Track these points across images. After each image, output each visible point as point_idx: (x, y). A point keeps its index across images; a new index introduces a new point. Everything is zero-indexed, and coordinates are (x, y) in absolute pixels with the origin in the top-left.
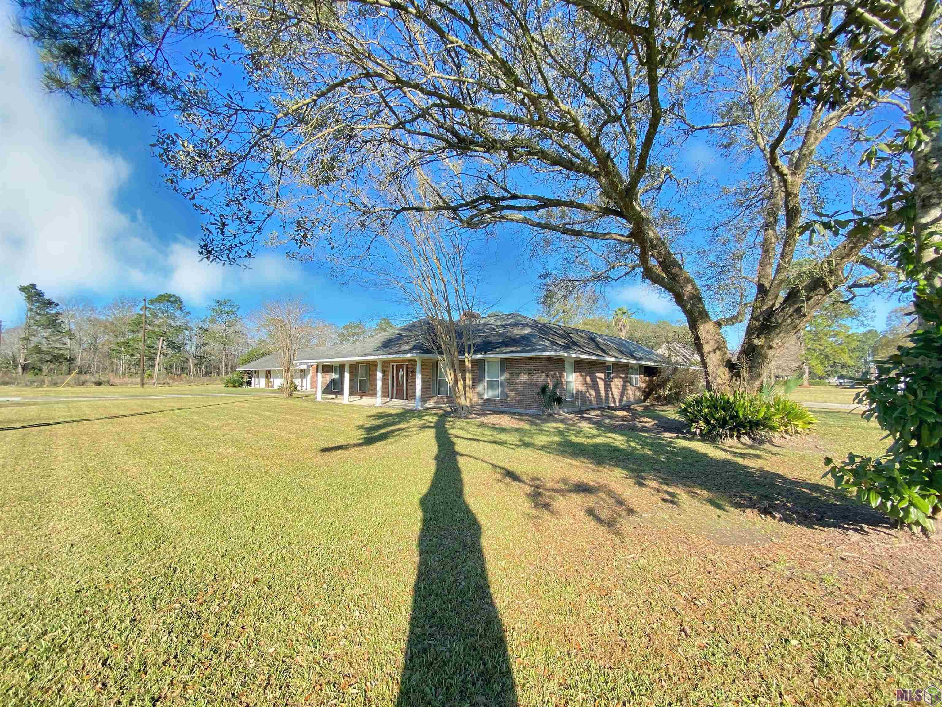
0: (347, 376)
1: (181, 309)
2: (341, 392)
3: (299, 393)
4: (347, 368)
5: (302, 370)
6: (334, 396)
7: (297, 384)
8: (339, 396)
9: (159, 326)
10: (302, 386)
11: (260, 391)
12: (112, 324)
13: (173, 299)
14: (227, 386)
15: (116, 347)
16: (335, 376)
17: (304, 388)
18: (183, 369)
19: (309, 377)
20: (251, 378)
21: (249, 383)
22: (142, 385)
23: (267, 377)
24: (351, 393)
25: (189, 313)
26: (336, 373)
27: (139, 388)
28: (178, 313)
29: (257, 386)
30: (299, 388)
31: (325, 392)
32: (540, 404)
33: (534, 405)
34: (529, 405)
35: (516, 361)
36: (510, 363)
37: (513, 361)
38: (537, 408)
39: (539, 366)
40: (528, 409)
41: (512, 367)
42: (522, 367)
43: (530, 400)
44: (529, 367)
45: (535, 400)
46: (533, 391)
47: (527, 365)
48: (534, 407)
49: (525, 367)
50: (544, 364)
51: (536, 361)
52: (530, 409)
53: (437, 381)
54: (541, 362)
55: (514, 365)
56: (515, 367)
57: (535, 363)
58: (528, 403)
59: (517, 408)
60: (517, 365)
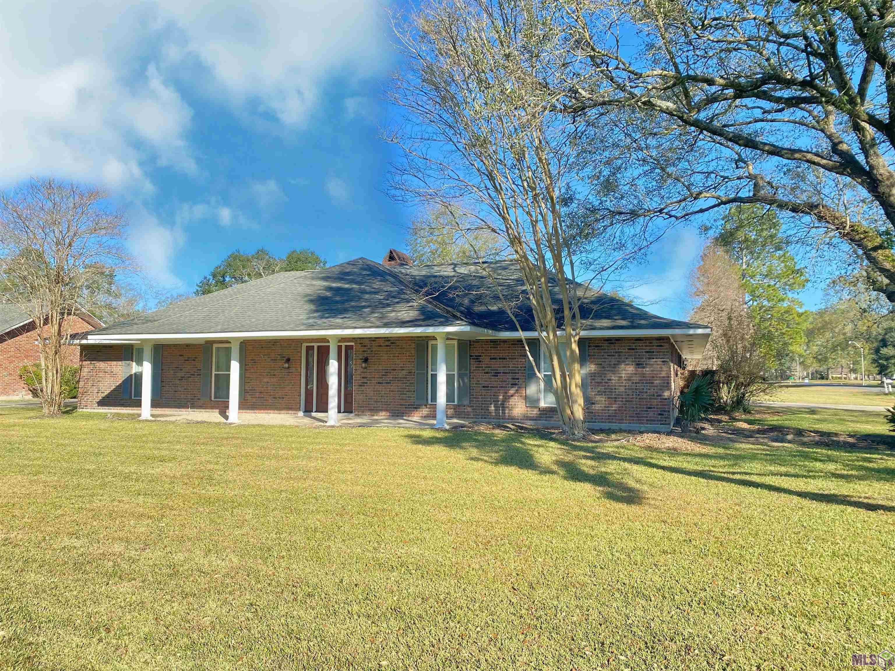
16: (138, 368)
26: (139, 362)
32: (660, 414)
33: (647, 417)
34: (638, 417)
35: (609, 343)
36: (596, 346)
37: (603, 343)
38: (654, 421)
39: (658, 352)
40: (636, 423)
41: (600, 353)
42: (622, 352)
43: (640, 408)
44: (637, 352)
45: (650, 408)
46: (646, 392)
47: (633, 349)
48: (647, 420)
49: (628, 352)
50: (667, 349)
51: (651, 343)
52: (640, 423)
53: (427, 378)
54: (661, 346)
55: (605, 349)
56: (607, 353)
57: (650, 346)
58: (636, 414)
59: (620, 423)
60: (612, 349)
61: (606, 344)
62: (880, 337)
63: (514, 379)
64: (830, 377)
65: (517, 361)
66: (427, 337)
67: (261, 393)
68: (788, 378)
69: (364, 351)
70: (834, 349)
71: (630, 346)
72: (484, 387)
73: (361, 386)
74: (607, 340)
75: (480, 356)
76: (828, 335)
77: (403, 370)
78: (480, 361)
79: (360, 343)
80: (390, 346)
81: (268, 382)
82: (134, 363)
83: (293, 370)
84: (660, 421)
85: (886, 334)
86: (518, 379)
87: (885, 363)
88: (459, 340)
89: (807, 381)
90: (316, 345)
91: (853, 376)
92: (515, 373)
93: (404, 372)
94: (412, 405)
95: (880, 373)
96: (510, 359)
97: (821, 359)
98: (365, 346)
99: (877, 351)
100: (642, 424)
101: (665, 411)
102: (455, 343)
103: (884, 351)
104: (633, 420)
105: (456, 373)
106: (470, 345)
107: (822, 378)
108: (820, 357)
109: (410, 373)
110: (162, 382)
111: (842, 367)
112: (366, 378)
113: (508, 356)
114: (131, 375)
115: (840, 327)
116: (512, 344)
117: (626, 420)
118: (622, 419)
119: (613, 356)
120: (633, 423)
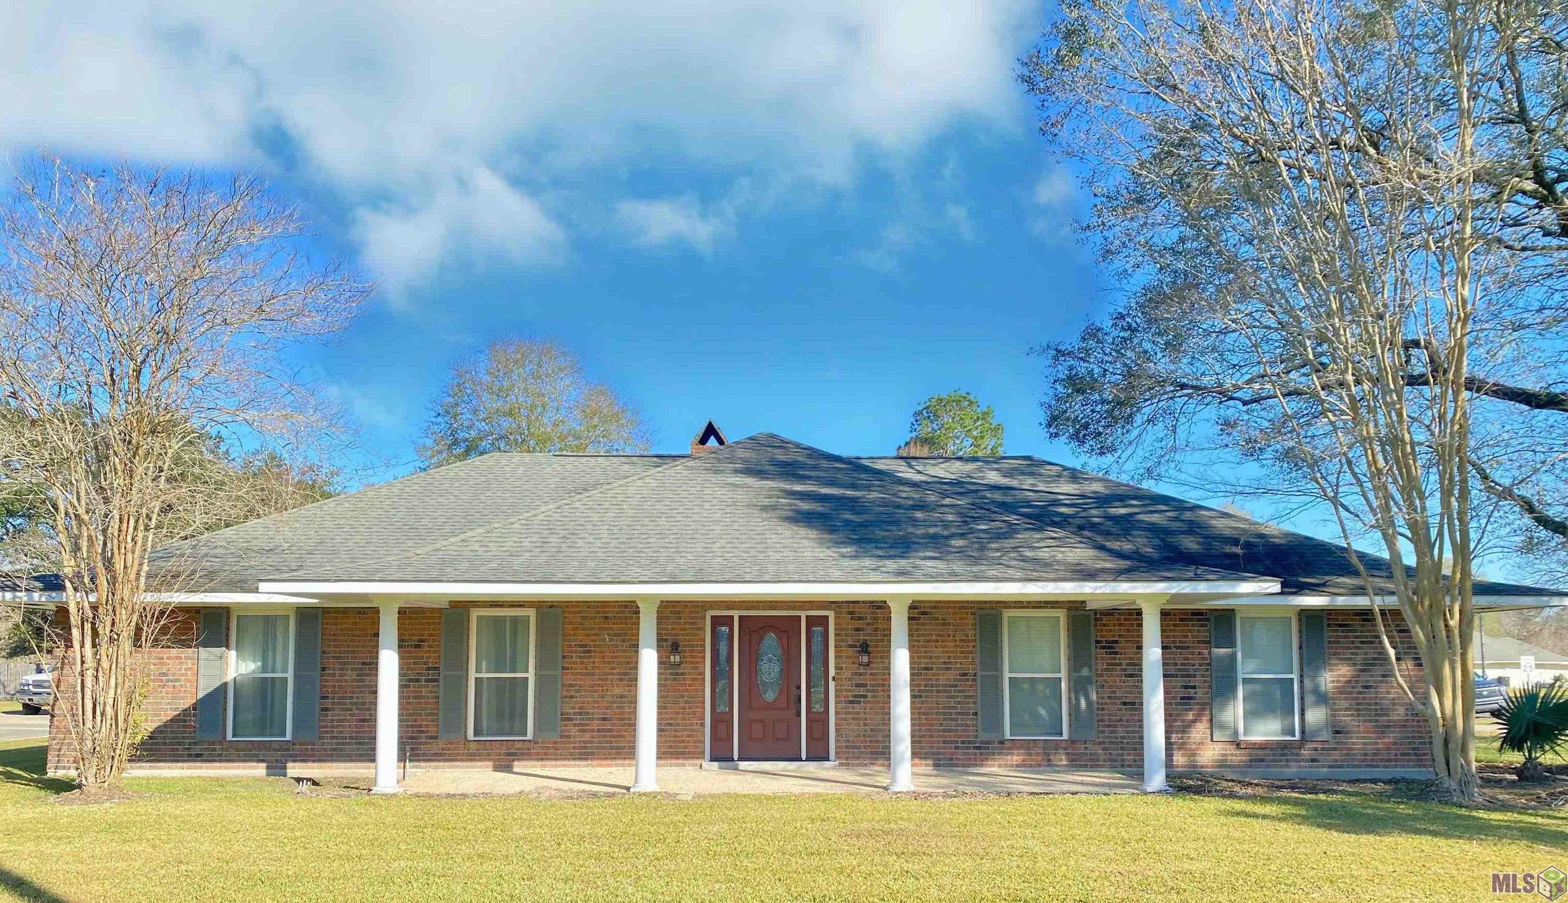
34: (1416, 755)
35: (1364, 620)
36: (1341, 626)
37: (1352, 620)
40: (1415, 767)
41: (1349, 637)
43: (1419, 737)
52: (1419, 766)
53: (1001, 686)
55: (1355, 631)
56: (1358, 637)
58: (1413, 749)
59: (1386, 767)
60: (1369, 631)
61: (1357, 623)
63: (1186, 687)
65: (1193, 653)
66: (997, 602)
67: (605, 719)
69: (857, 629)
72: (1124, 704)
73: (851, 702)
74: (1361, 615)
75: (1117, 642)
77: (947, 669)
78: (1116, 653)
79: (851, 613)
80: (918, 619)
81: (622, 697)
82: (232, 654)
83: (686, 668)
86: (1194, 687)
88: (1069, 610)
90: (736, 614)
92: (1189, 676)
93: (951, 675)
94: (970, 742)
96: (1177, 648)
98: (860, 619)
100: (1424, 766)
102: (1062, 615)
104: (1409, 761)
105: (1063, 675)
106: (1096, 619)
109: (965, 675)
110: (324, 698)
112: (865, 685)
113: (1175, 642)
114: (226, 684)
116: (1181, 620)
117: (1396, 761)
118: (1390, 760)
119: (1371, 642)
120: (1409, 767)
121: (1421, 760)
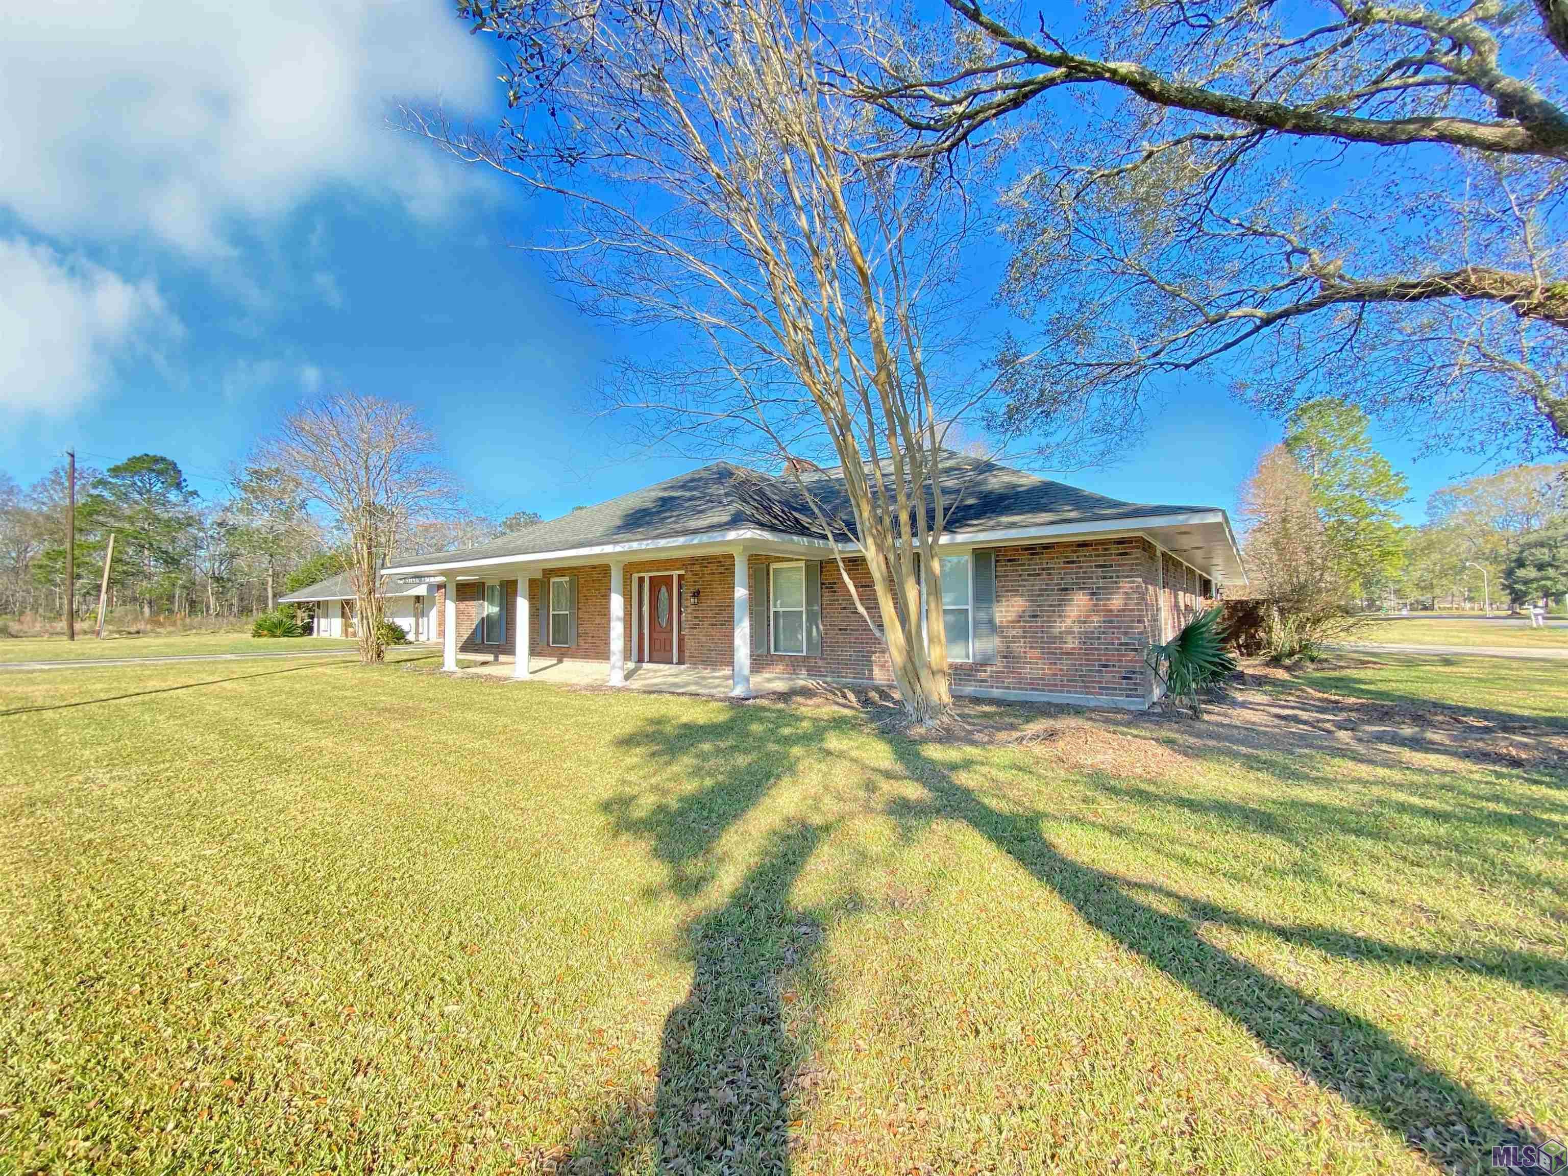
0: (523, 607)
1: (178, 486)
2: (506, 647)
3: (410, 648)
4: (523, 587)
5: (418, 598)
6: (490, 658)
7: (406, 628)
8: (502, 658)
9: (131, 520)
10: (417, 633)
11: (329, 645)
12: (48, 518)
13: (161, 466)
14: (257, 634)
15: (45, 562)
16: (490, 609)
17: (422, 638)
18: (193, 604)
19: (433, 614)
20: (312, 617)
21: (308, 629)
22: (72, 636)
23: (343, 615)
24: (534, 651)
25: (195, 493)
26: (491, 603)
27: (65, 644)
28: (173, 496)
29: (323, 635)
30: (411, 637)
31: (467, 647)
32: (1125, 678)
33: (1100, 682)
34: (1083, 681)
35: (1032, 554)
36: (1009, 561)
37: (1019, 555)
38: (1115, 689)
39: (1120, 565)
40: (1081, 693)
41: (1017, 570)
42: (1053, 568)
43: (1087, 665)
44: (1081, 567)
45: (1105, 666)
46: (1099, 638)
47: (1073, 562)
48: (1100, 688)
49: (1063, 568)
50: (1137, 558)
51: (1106, 549)
52: (1087, 693)
53: (769, 617)
54: (1126, 554)
55: (1023, 565)
56: (1026, 570)
57: (1105, 555)
58: (1080, 676)
59: (1051, 691)
60: (1037, 564)
61: (1026, 556)
62: (1514, 557)
64: (1436, 606)
67: (593, 637)
68: (1379, 609)
69: (695, 582)
70: (1443, 574)
71: (1066, 557)
72: (840, 630)
73: (692, 628)
74: (1026, 549)
75: (835, 583)
76: (1436, 556)
79: (691, 571)
81: (599, 624)
82: (486, 603)
84: (1126, 689)
85: (1522, 552)
87: (1523, 588)
88: (807, 561)
89: (1404, 612)
90: (647, 575)
91: (1468, 605)
95: (1514, 601)
97: (1425, 586)
98: (696, 574)
99: (1509, 573)
101: (1134, 673)
102: (802, 564)
103: (1521, 573)
105: (804, 608)
106: (822, 567)
107: (1425, 608)
108: (1423, 584)
111: (1453, 595)
112: (698, 617)
114: (483, 618)
115: (1452, 546)
117: (1062, 686)
118: (1056, 685)
119: (1039, 575)
120: (1076, 693)
121: (1088, 687)
